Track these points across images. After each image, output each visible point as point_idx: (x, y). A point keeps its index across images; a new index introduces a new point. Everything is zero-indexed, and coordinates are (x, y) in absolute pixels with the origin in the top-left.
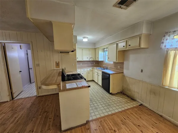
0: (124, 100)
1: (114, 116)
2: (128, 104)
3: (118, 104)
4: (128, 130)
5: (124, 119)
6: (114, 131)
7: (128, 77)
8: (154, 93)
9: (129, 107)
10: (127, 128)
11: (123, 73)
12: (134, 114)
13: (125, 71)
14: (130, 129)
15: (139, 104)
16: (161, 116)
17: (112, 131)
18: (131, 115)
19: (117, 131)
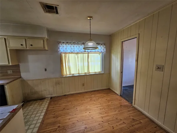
0: (36, 106)
1: (44, 122)
2: (43, 104)
3: (35, 113)
4: (64, 116)
5: (54, 115)
6: (59, 127)
7: (29, 80)
8: (59, 84)
9: (46, 106)
10: (62, 117)
11: (21, 77)
12: (54, 106)
13: (23, 75)
14: (64, 115)
15: (49, 98)
16: (65, 95)
17: (58, 129)
18: (54, 108)
19: (60, 125)
